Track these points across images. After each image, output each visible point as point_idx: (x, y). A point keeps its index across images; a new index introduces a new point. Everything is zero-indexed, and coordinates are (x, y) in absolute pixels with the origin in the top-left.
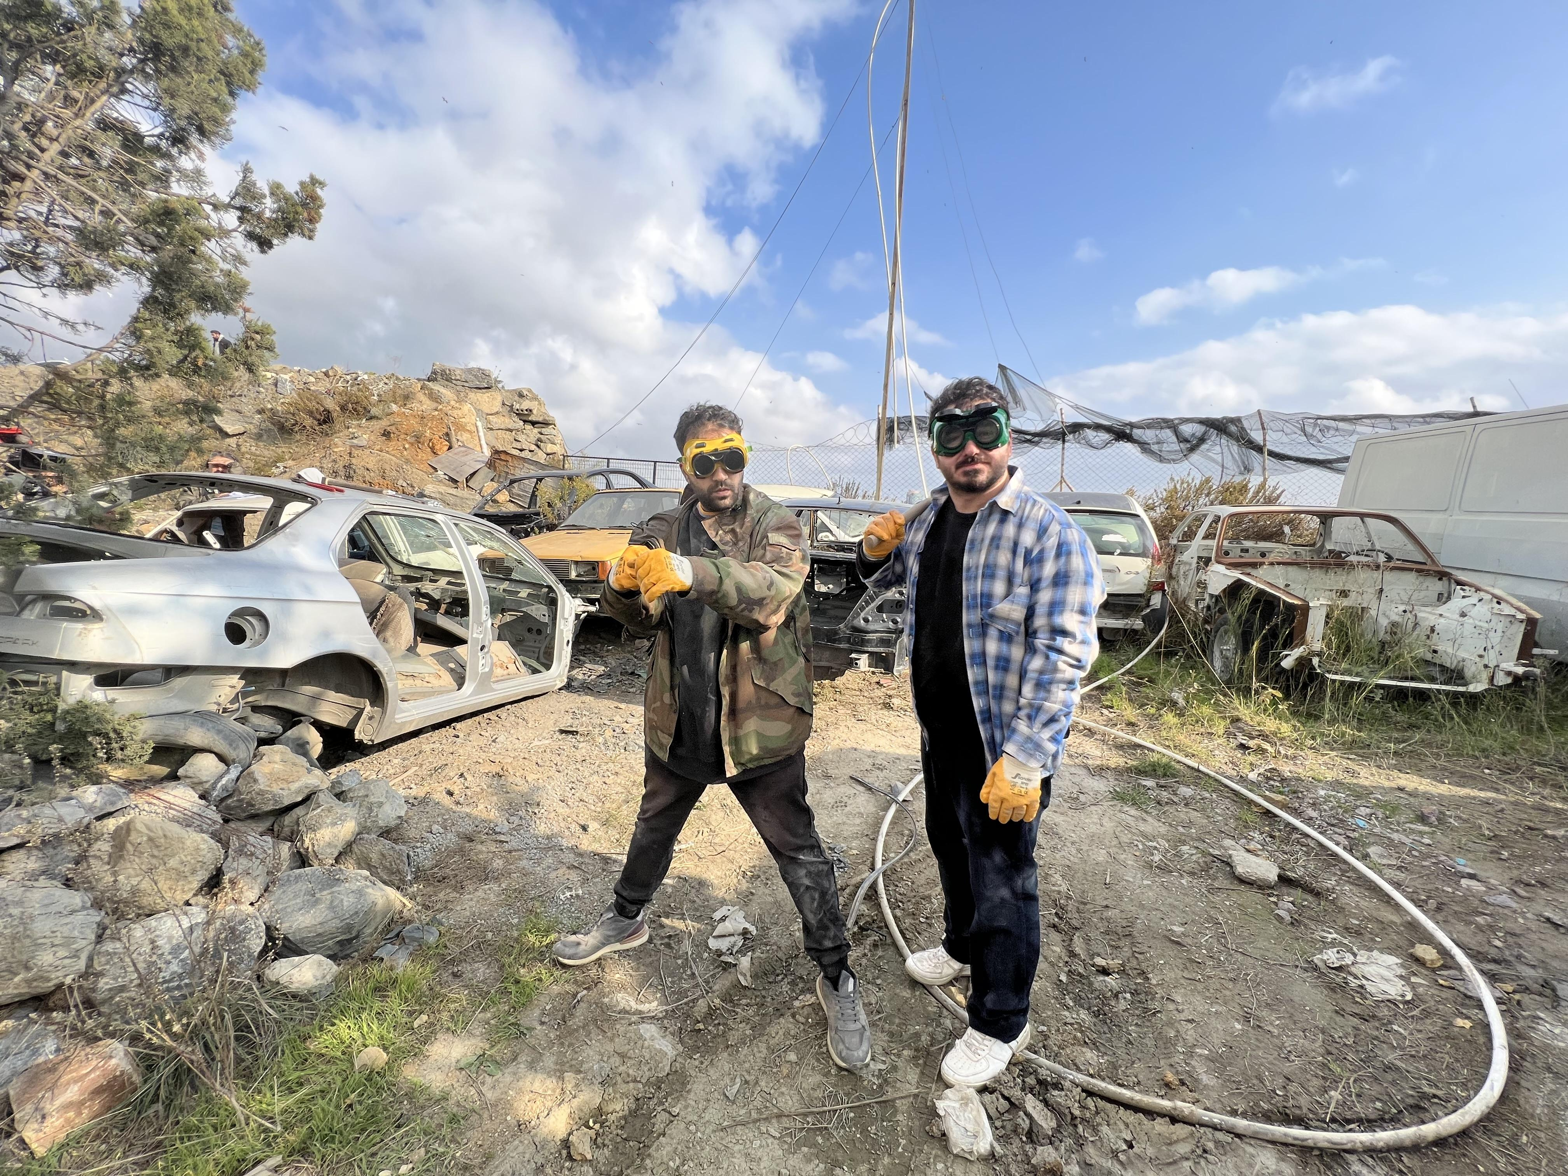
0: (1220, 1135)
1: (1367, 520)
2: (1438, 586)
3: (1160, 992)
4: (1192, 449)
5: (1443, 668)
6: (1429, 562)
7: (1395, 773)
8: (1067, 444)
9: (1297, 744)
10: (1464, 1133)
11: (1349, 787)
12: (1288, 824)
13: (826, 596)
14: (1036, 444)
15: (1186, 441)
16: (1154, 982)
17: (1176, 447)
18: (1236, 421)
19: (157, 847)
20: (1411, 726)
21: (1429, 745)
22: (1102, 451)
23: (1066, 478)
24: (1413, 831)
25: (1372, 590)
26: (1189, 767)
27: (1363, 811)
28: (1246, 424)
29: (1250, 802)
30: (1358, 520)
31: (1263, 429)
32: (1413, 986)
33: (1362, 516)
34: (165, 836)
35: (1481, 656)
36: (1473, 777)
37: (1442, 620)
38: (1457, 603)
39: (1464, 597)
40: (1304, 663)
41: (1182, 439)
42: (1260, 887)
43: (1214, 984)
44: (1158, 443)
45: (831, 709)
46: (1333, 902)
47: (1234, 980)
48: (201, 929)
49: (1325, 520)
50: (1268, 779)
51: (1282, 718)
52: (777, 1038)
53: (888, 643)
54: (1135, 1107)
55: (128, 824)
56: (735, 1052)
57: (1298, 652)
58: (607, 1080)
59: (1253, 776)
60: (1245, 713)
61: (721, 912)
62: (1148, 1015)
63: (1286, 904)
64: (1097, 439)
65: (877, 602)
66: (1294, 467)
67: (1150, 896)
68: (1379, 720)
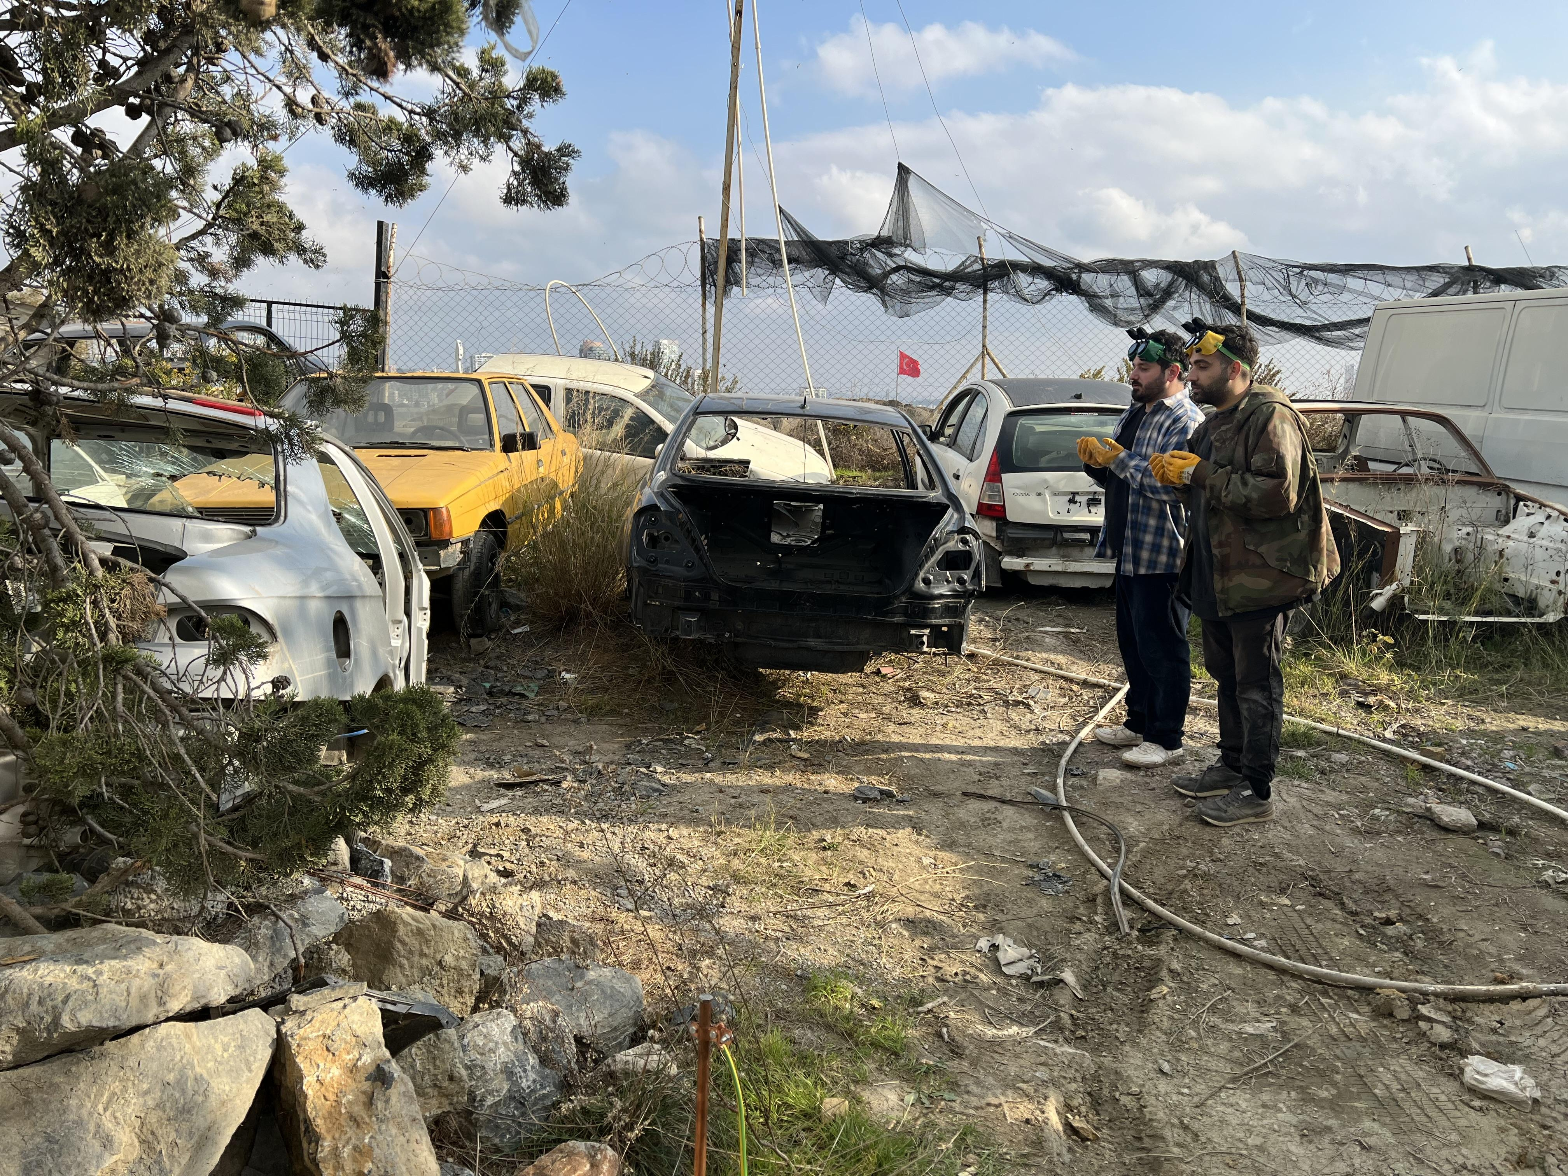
1: (1410, 419)
2: (1495, 502)
3: (1445, 928)
4: (1155, 307)
5: (1517, 598)
6: (1484, 474)
7: (1512, 715)
8: (990, 295)
11: (1484, 734)
12: (1451, 775)
14: (948, 292)
15: (1149, 294)
16: (1435, 920)
17: (1134, 303)
18: (1209, 266)
20: (1504, 667)
21: (1529, 683)
22: (1038, 307)
23: (990, 347)
24: (1555, 766)
25: (1435, 508)
27: (1507, 754)
28: (1221, 272)
29: (1404, 759)
31: (1241, 279)
33: (1403, 414)
35: (1553, 582)
37: (1510, 543)
38: (1521, 523)
39: (1528, 515)
40: (1395, 601)
41: (1142, 290)
42: (1465, 833)
43: (1484, 911)
44: (1112, 296)
46: (1526, 835)
47: (1497, 905)
48: (520, 1032)
49: (1352, 417)
50: (1405, 735)
51: (1391, 668)
52: (1166, 1024)
53: (955, 611)
54: (1490, 999)
55: (381, 918)
56: (1135, 1044)
57: (1389, 590)
58: (1054, 1083)
59: (1388, 734)
60: (1351, 666)
61: (983, 944)
62: (1446, 946)
63: (1496, 842)
64: (1033, 287)
65: (938, 555)
66: (1277, 336)
67: (1380, 855)
68: (1474, 663)
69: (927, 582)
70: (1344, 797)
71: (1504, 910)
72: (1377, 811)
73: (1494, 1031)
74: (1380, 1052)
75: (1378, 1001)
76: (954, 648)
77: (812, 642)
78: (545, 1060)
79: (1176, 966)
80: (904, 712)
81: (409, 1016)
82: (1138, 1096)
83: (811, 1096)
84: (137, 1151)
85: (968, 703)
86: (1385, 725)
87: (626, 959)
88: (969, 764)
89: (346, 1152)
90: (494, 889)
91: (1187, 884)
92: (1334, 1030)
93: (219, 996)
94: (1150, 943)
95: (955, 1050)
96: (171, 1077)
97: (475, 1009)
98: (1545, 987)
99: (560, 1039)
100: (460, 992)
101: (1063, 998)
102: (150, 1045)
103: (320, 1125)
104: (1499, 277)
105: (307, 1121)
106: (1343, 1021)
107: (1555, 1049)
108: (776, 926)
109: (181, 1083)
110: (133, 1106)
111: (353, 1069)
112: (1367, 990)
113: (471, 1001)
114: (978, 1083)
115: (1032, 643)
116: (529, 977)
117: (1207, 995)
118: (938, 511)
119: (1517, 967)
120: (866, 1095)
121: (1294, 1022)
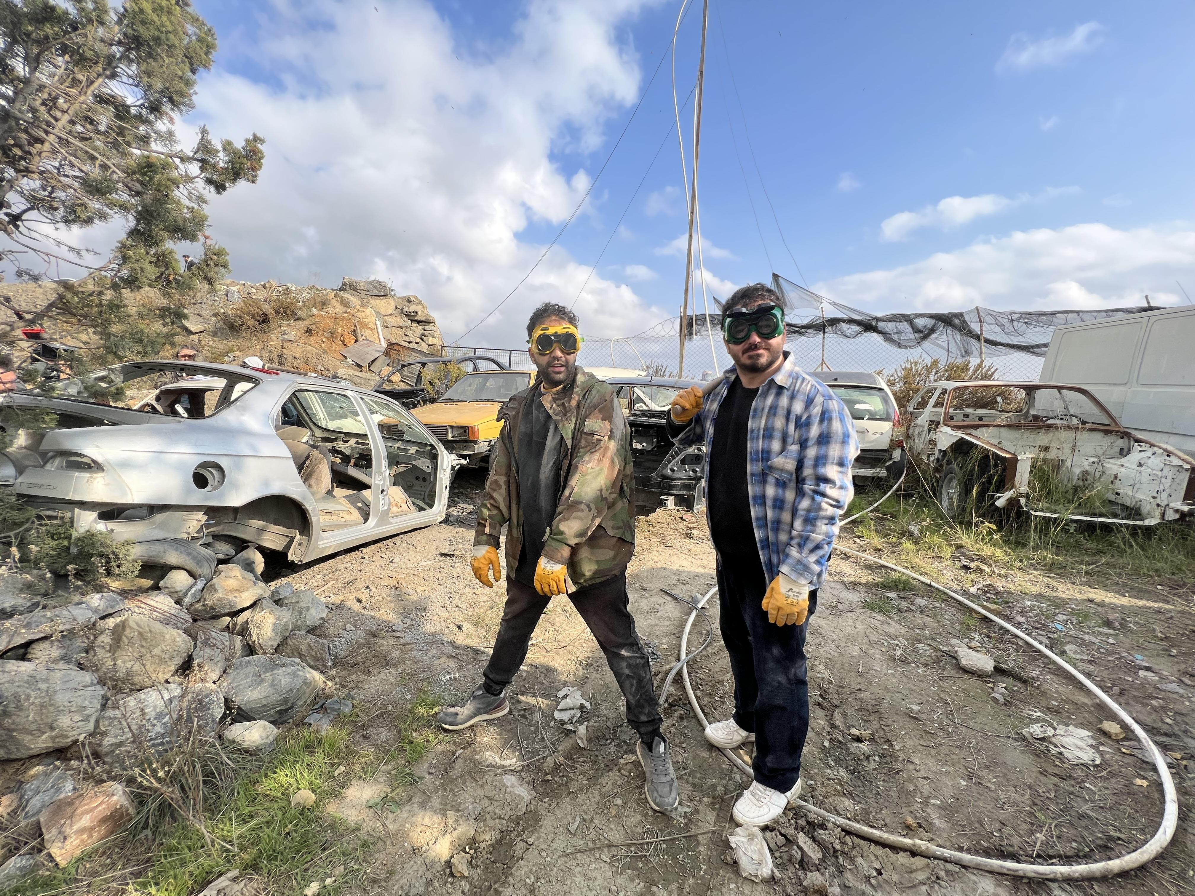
0: (949, 866)
1: (1064, 392)
2: (1121, 443)
3: (902, 756)
4: (925, 338)
5: (1124, 507)
6: (1113, 424)
7: (1086, 588)
8: (826, 335)
9: (1008, 565)
10: (1143, 868)
11: (1050, 599)
12: (1001, 628)
13: (641, 451)
14: (803, 334)
15: (920, 331)
16: (897, 748)
17: (912, 336)
18: (959, 316)
19: (145, 639)
20: (1099, 552)
21: (1114, 567)
22: (854, 340)
23: (825, 358)
24: (1100, 633)
26: (923, 583)
27: (1061, 617)
28: (967, 318)
29: (972, 610)
30: (1056, 391)
31: (981, 321)
32: (1101, 754)
33: (1059, 388)
34: (150, 631)
35: (1154, 497)
36: (1148, 592)
37: (1123, 470)
38: (1135, 456)
39: (1140, 451)
40: (1013, 502)
41: (915, 329)
42: (980, 676)
43: (944, 750)
44: (898, 333)
45: (645, 538)
46: (1037, 687)
49: (1032, 390)
50: (986, 592)
51: (996, 545)
52: (608, 787)
53: (690, 487)
54: (883, 843)
55: (124, 622)
56: (574, 798)
59: (973, 590)
60: (966, 541)
61: (563, 692)
62: (892, 774)
63: (1002, 688)
64: (850, 330)
65: (681, 456)
66: (1004, 351)
67: (894, 682)
68: (1072, 547)
69: (672, 470)
71: (965, 753)
72: (920, 645)
86: (973, 583)
98: (940, 851)
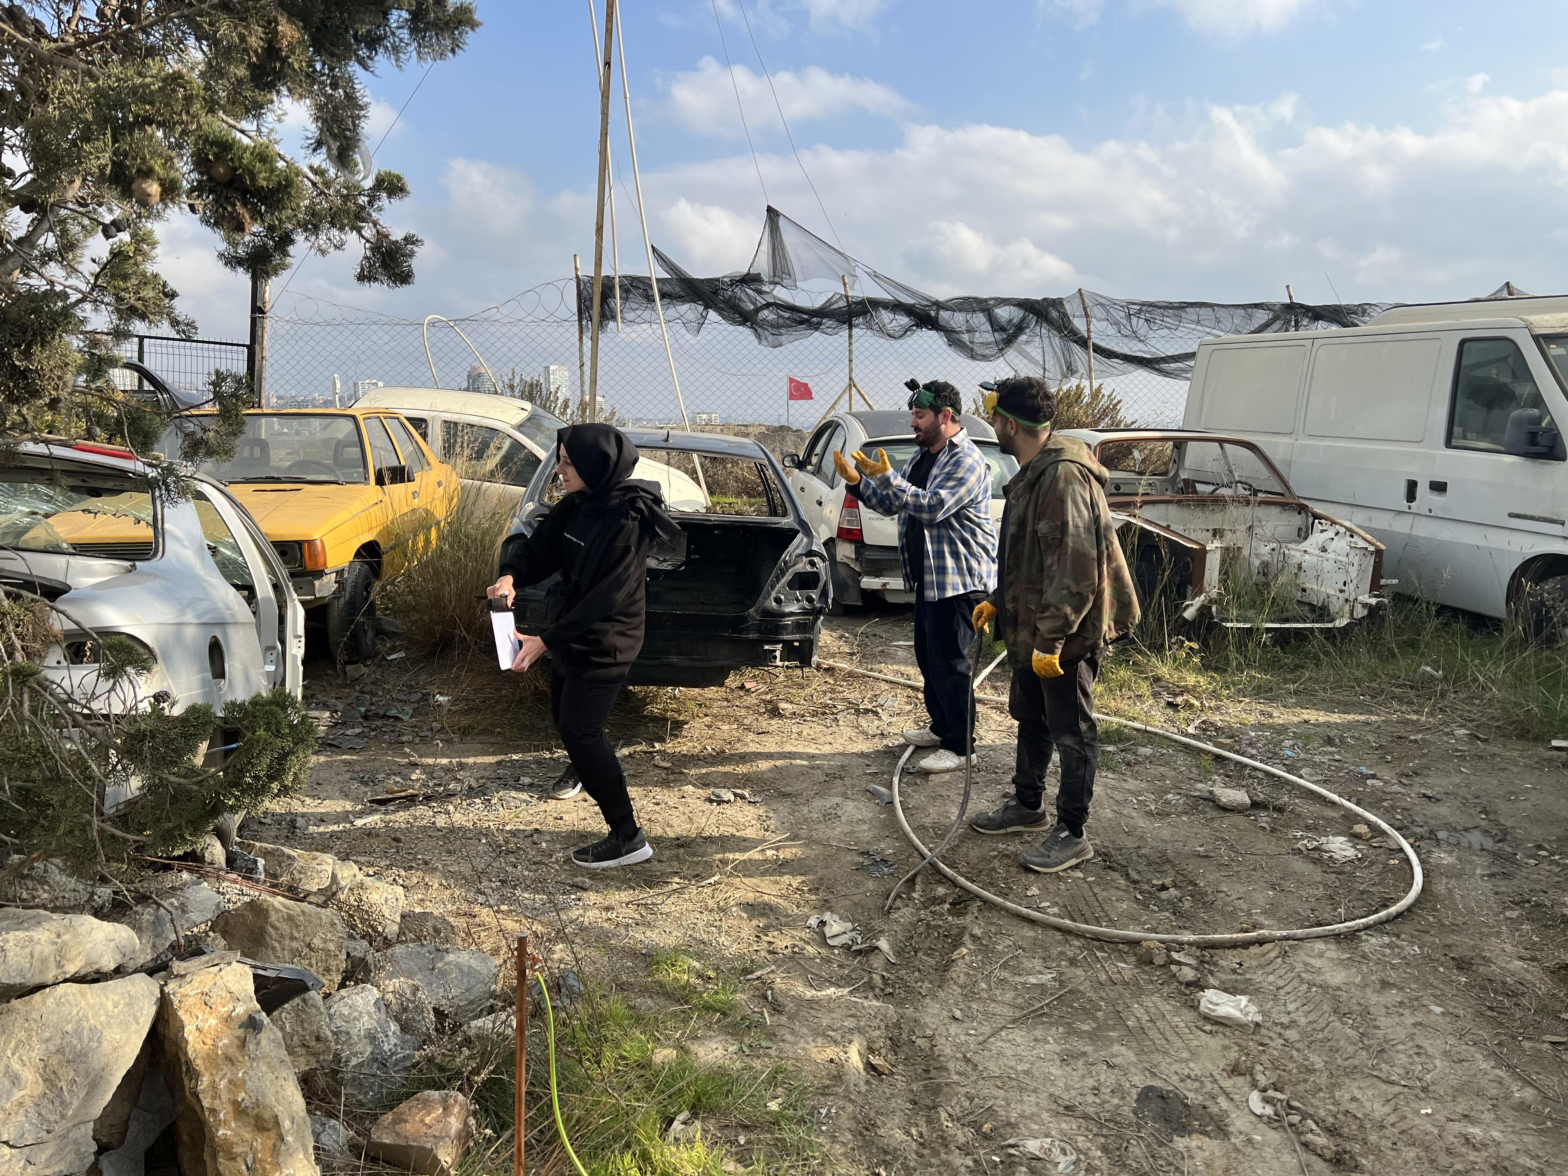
0: (1291, 942)
1: (1226, 445)
2: (1297, 520)
3: (1209, 890)
4: (1009, 341)
5: (1312, 607)
6: (1287, 494)
7: (1298, 710)
8: (855, 331)
9: (1215, 695)
11: (1270, 727)
12: (1238, 763)
14: (816, 327)
15: (1003, 329)
16: (1202, 885)
17: (989, 337)
18: (1057, 303)
20: (1297, 667)
21: (1317, 681)
22: (901, 341)
23: (856, 380)
24: (1326, 753)
25: (1243, 528)
26: (1137, 729)
27: (1287, 743)
28: (1068, 308)
29: (1203, 751)
30: (1215, 446)
31: (1087, 315)
32: (1360, 850)
33: (1221, 441)
35: (1341, 591)
36: (1353, 704)
37: (1307, 557)
38: (1316, 538)
39: (1322, 531)
40: (1204, 610)
41: (996, 326)
42: (1240, 812)
43: (1243, 875)
44: (968, 331)
46: (1292, 812)
47: (1254, 870)
48: (383, 1004)
49: (1180, 444)
50: (1205, 730)
51: (1198, 671)
52: (962, 979)
53: (806, 627)
54: (1234, 945)
55: (253, 906)
56: (935, 997)
57: (1198, 601)
58: (860, 1030)
59: (1191, 730)
60: (1164, 670)
61: (813, 921)
62: (1208, 906)
63: (1264, 818)
64: (894, 323)
65: (788, 577)
66: (1121, 367)
67: (1166, 833)
68: (1270, 665)
69: (778, 601)
70: (1144, 785)
71: (1260, 873)
72: (1170, 796)
73: (1234, 971)
74: (1138, 991)
75: (1141, 951)
76: (805, 662)
77: (674, 659)
78: (405, 1028)
79: (977, 931)
80: (764, 723)
81: (279, 980)
82: (931, 1038)
83: (643, 1050)
84: (41, 1088)
85: (823, 712)
86: (1188, 722)
87: (487, 947)
88: (818, 767)
89: (223, 1084)
90: (361, 886)
91: (996, 863)
92: (1103, 977)
93: (108, 964)
94: (959, 914)
95: (777, 1008)
96: (69, 1028)
97: (342, 986)
98: (1278, 933)
99: (419, 1009)
100: (328, 970)
101: (877, 962)
102: (50, 1001)
103: (199, 1064)
104: (1317, 314)
105: (189, 1063)
106: (1112, 969)
107: (1280, 983)
108: (627, 914)
109: (78, 1032)
110: (37, 1052)
111: (228, 1019)
112: (1134, 943)
113: (338, 979)
114: (793, 1032)
115: (886, 656)
116: (392, 960)
117: (1001, 954)
118: (788, 535)
119: (1262, 919)
120: (694, 1047)
121: (1070, 972)
